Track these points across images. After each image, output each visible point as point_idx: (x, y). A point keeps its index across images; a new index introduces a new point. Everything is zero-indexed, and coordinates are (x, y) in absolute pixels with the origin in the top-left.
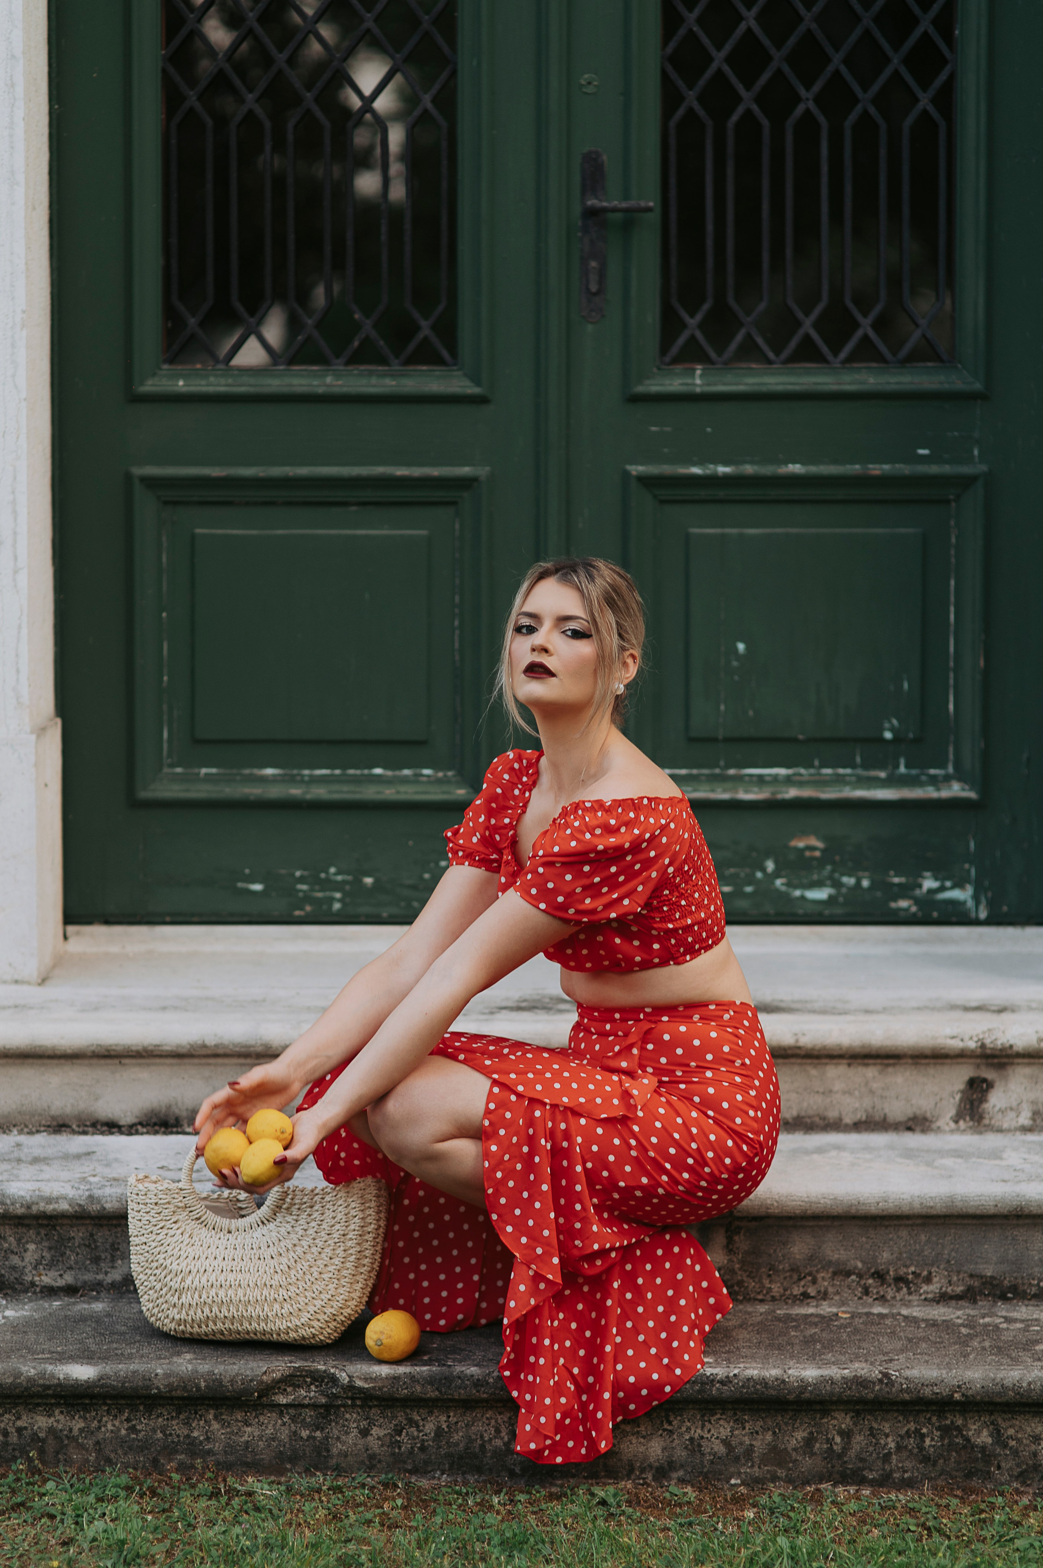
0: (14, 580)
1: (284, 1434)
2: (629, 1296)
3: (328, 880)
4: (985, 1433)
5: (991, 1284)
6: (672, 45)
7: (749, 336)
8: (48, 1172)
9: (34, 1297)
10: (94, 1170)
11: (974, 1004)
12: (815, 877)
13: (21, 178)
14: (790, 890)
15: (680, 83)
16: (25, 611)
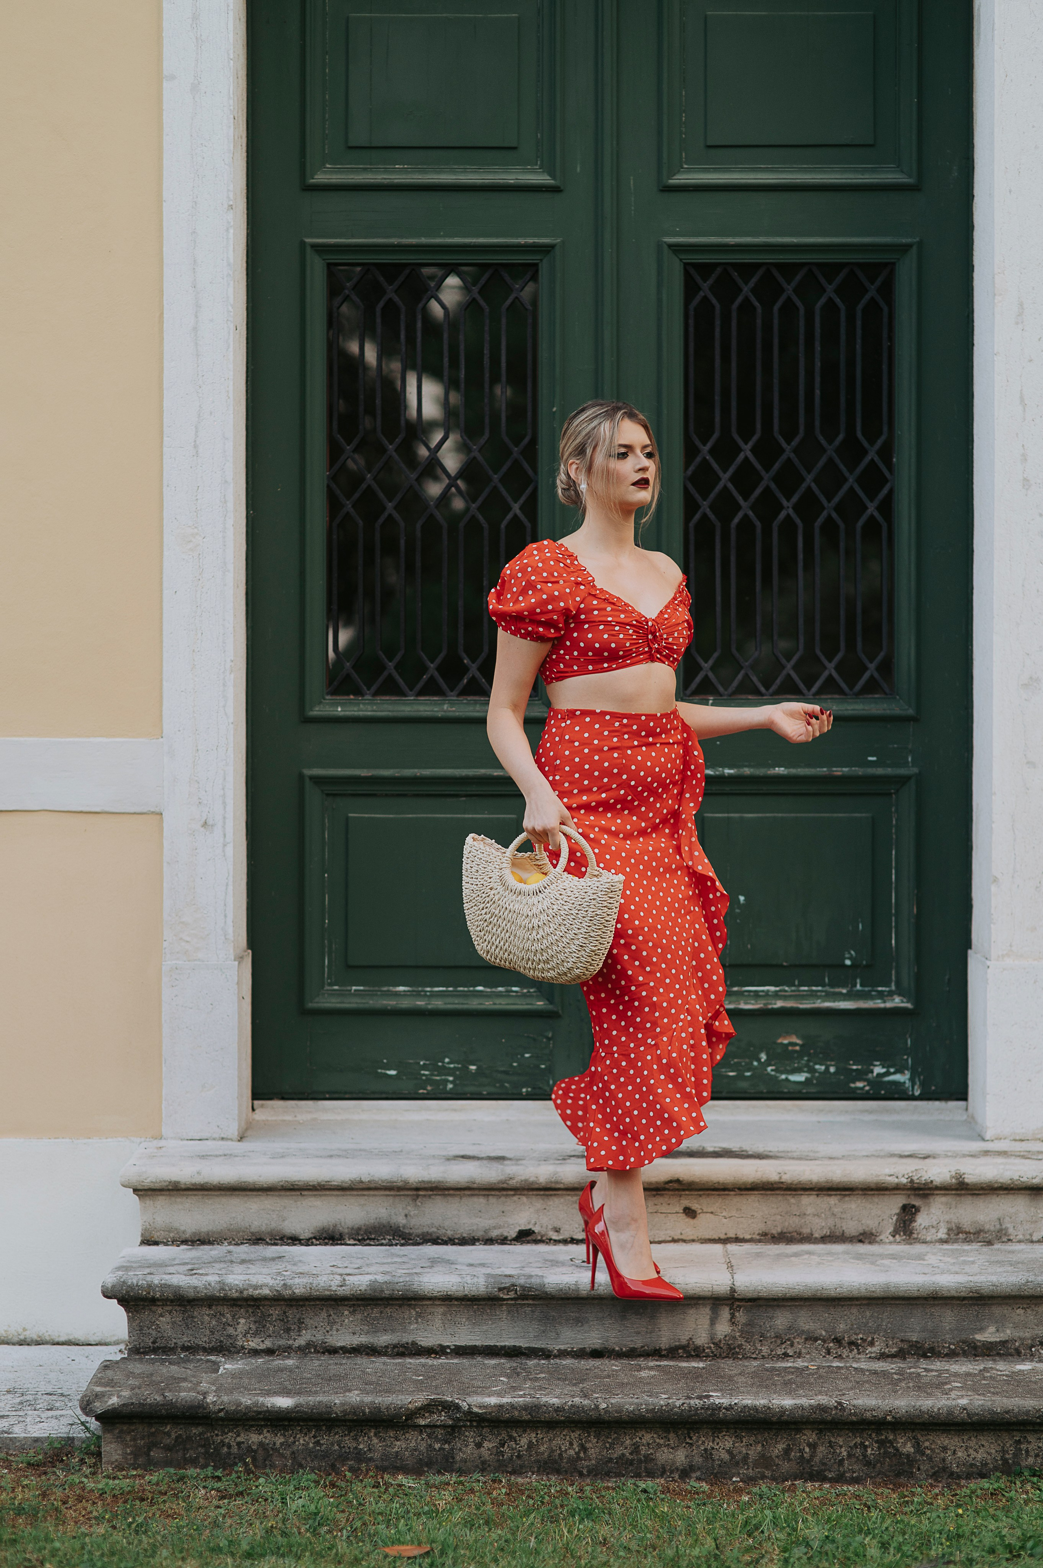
0: (224, 851)
1: (423, 1447)
3: (444, 1067)
4: (909, 1444)
5: (916, 1346)
6: (692, 468)
7: (746, 675)
8: (253, 1269)
9: (244, 1356)
10: (286, 1268)
11: (907, 1153)
12: (796, 1065)
13: (231, 567)
14: (778, 1075)
15: (697, 496)
16: (231, 873)
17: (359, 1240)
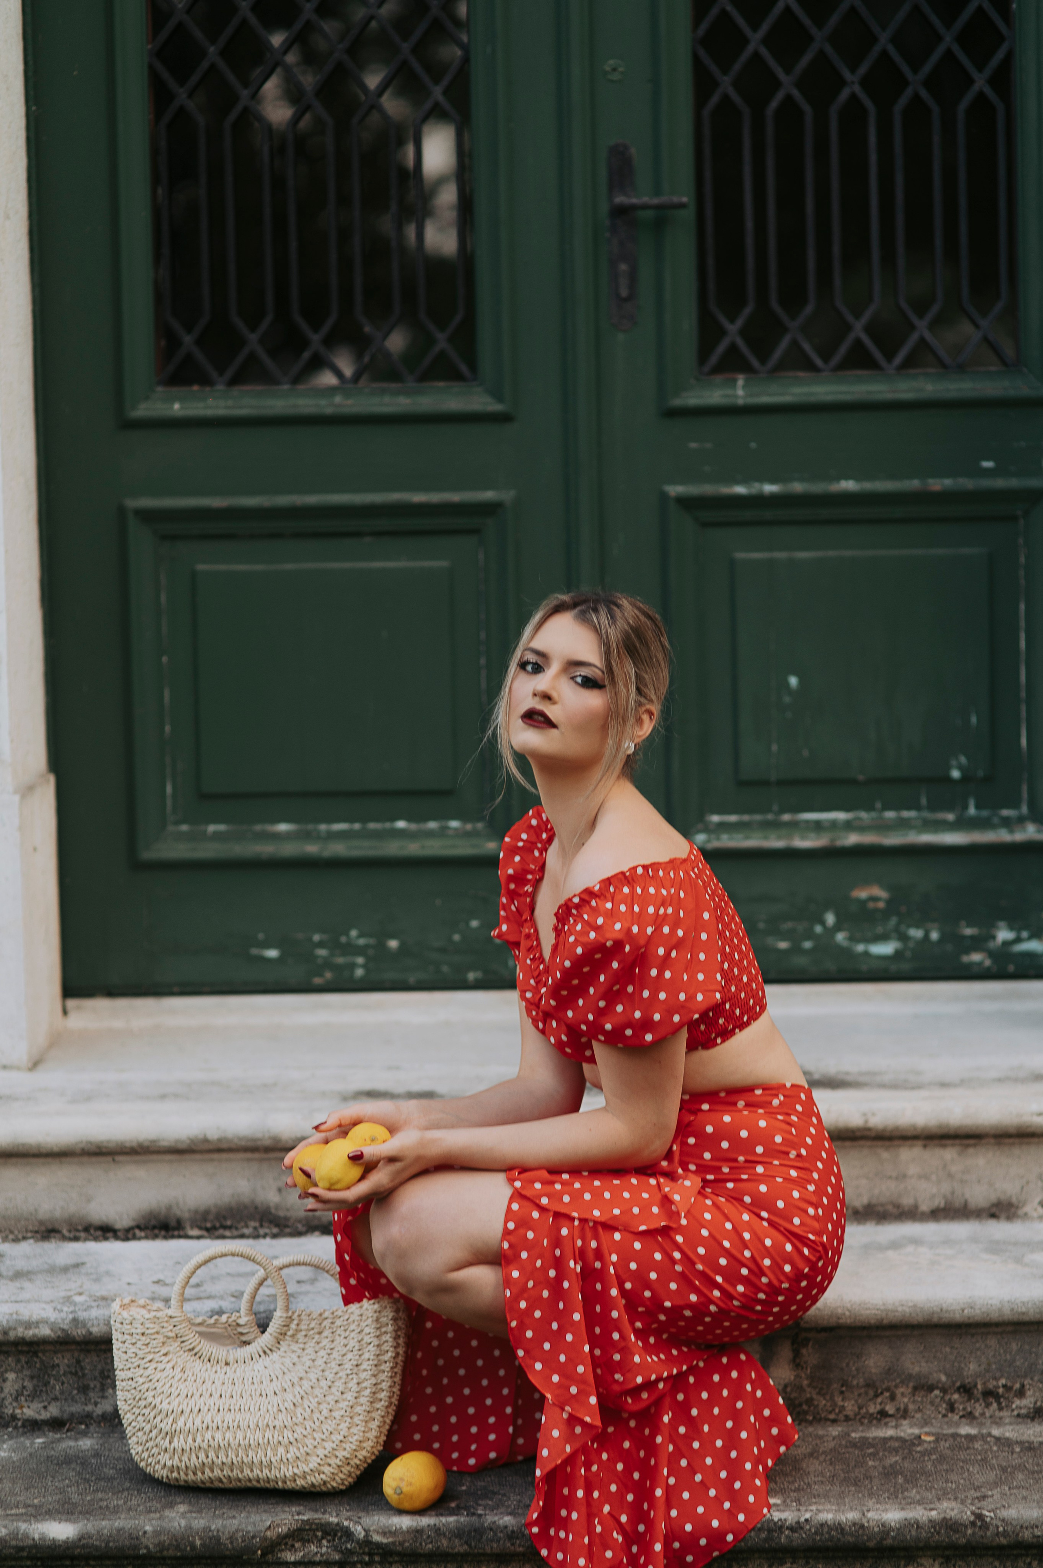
2: (682, 1430)
3: (349, 944)
6: (705, 26)
9: (15, 1434)
10: (81, 1287)
12: (880, 930)
14: (853, 945)
15: (713, 68)
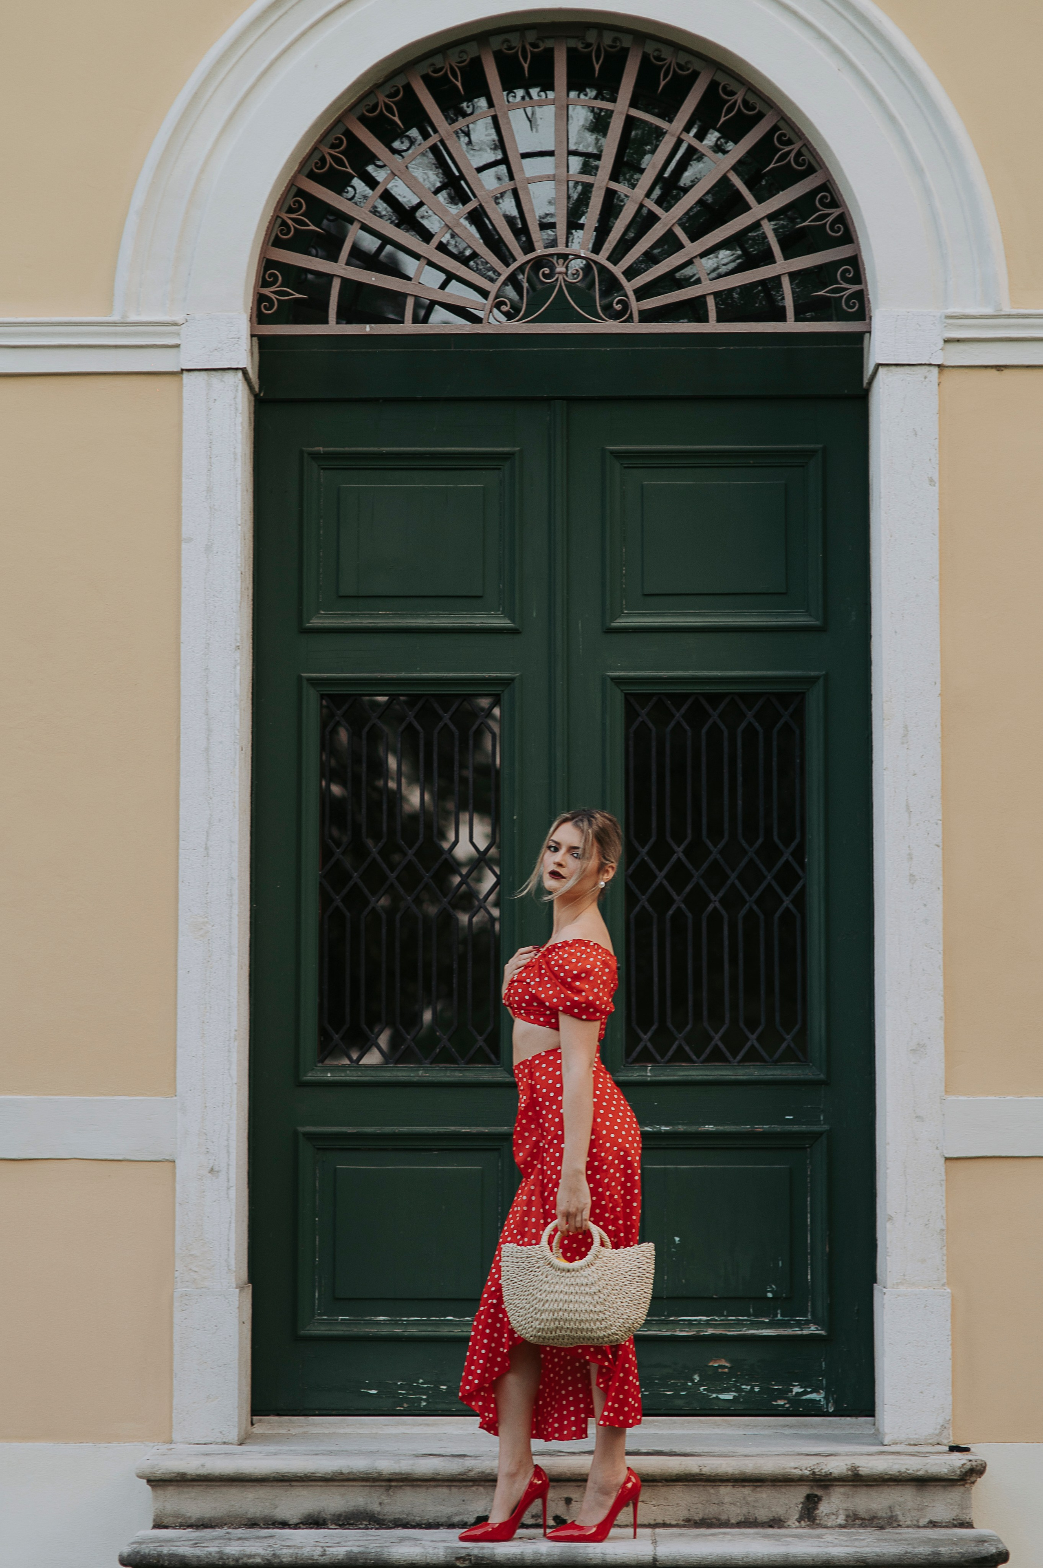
0: (227, 1193)
6: (632, 868)
7: (680, 1046)
8: (247, 1543)
11: (810, 1453)
12: (725, 1385)
13: (235, 950)
15: (637, 891)
16: (234, 1213)
17: (340, 1525)
